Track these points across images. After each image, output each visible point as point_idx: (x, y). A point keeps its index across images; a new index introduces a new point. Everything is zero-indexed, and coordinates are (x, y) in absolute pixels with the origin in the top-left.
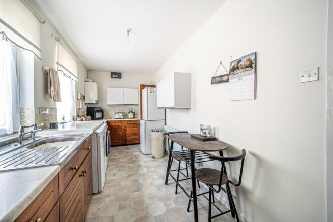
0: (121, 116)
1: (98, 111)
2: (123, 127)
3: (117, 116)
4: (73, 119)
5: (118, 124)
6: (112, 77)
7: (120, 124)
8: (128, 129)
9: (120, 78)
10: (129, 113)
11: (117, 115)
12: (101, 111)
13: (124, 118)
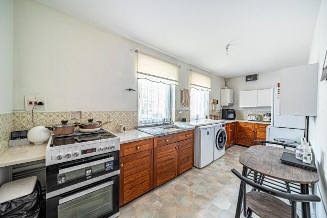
0: (254, 118)
1: (231, 113)
2: (253, 130)
3: (249, 118)
4: (206, 117)
5: (247, 126)
6: (247, 81)
7: (250, 127)
8: (258, 133)
9: (256, 80)
10: (264, 115)
11: (250, 116)
12: (234, 112)
13: (257, 121)
